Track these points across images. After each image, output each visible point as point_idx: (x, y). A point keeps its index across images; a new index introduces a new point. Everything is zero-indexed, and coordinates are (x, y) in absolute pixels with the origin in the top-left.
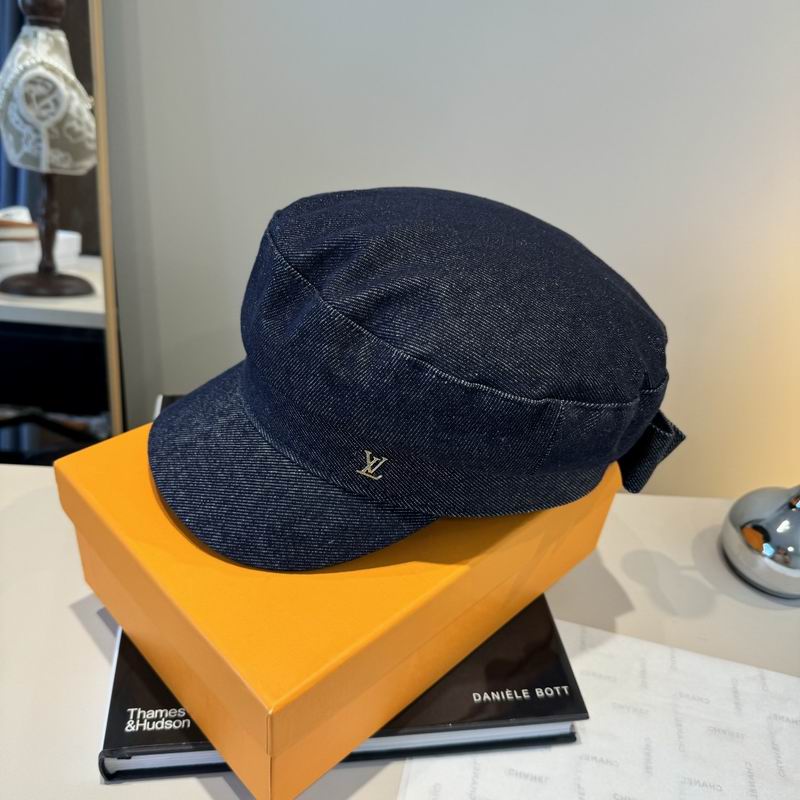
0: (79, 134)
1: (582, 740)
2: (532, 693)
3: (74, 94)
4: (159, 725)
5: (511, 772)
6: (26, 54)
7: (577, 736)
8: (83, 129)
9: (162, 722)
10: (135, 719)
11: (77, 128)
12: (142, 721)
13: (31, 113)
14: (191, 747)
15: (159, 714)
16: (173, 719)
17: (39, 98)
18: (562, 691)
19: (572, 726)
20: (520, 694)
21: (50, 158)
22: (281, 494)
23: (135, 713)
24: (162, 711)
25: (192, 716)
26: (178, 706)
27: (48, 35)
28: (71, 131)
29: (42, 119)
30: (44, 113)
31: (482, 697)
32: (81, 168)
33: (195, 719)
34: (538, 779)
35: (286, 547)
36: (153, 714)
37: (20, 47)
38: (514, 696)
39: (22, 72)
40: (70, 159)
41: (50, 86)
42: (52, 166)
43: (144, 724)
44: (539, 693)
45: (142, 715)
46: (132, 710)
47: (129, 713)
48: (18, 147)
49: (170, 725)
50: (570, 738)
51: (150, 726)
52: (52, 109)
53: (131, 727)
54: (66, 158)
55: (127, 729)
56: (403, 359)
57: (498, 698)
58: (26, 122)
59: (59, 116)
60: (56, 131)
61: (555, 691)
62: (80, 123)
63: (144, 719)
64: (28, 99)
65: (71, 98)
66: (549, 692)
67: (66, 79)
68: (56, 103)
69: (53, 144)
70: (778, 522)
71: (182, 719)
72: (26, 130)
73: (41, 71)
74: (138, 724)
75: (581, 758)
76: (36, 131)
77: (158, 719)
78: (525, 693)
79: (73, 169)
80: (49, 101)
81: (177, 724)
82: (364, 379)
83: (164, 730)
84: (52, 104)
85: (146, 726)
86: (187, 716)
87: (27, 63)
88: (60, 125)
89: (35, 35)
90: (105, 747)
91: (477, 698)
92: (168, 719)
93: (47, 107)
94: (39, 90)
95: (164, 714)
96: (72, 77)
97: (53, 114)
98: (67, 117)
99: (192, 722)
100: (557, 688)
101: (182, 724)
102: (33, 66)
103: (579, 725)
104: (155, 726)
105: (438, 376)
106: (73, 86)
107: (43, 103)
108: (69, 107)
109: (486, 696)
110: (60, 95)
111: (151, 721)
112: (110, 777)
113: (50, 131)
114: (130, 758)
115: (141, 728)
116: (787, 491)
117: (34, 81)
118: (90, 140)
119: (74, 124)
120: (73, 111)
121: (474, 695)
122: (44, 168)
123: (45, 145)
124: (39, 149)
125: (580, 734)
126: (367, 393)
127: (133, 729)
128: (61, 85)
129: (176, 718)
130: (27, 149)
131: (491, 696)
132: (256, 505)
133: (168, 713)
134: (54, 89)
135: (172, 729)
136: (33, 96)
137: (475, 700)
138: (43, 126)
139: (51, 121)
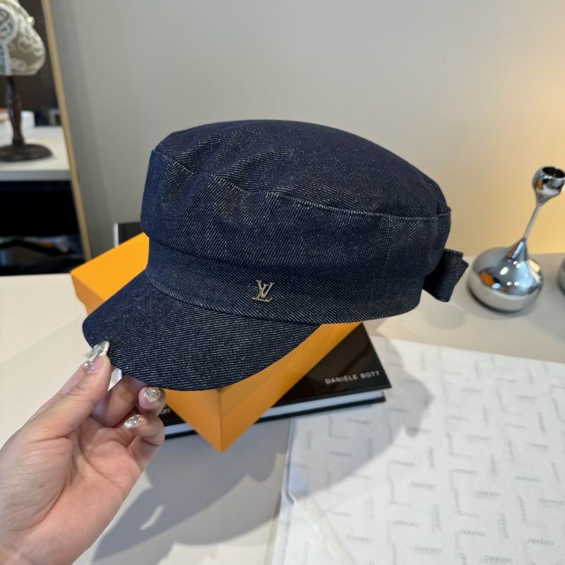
0: (28, 47)
1: (389, 400)
2: (359, 376)
3: (21, 17)
7: (385, 398)
8: (31, 42)
11: (27, 42)
18: (376, 374)
19: (383, 393)
20: (352, 377)
21: (11, 65)
22: (198, 331)
28: (23, 44)
30: (3, 34)
31: (331, 381)
32: (33, 69)
34: (366, 423)
35: (209, 369)
38: (349, 379)
40: (25, 65)
41: (5, 14)
42: (13, 70)
44: (363, 376)
50: (382, 400)
52: (8, 31)
54: (22, 64)
56: (274, 197)
57: (340, 380)
59: (14, 35)
60: (13, 46)
61: (372, 375)
62: (28, 38)
65: (20, 22)
66: (368, 375)
67: (14, 7)
68: (11, 26)
69: (12, 55)
70: (501, 268)
75: (389, 410)
78: (355, 377)
79: (28, 71)
80: (5, 25)
82: (248, 220)
84: (8, 27)
88: (15, 41)
91: (328, 381)
93: (4, 29)
96: (18, 5)
97: (9, 34)
98: (19, 34)
100: (373, 373)
103: (386, 392)
105: (302, 204)
106: (19, 12)
108: (19, 28)
109: (333, 380)
110: (12, 20)
113: (9, 46)
116: (506, 249)
118: (37, 50)
119: (24, 39)
120: (23, 30)
121: (326, 380)
122: (8, 72)
123: (7, 56)
124: (3, 60)
125: (387, 397)
126: (252, 229)
128: (12, 12)
131: (336, 380)
132: (180, 344)
134: (8, 16)
137: (327, 383)
138: (4, 44)
139: (10, 39)
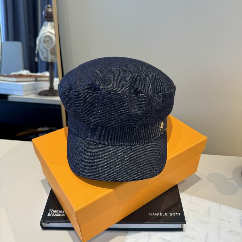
1: (185, 231)
2: (168, 214)
4: (57, 215)
5: (160, 238)
6: (45, 30)
7: (183, 229)
9: (58, 214)
10: (51, 212)
12: (52, 213)
13: (45, 46)
14: (64, 222)
15: (57, 212)
16: (61, 213)
17: (48, 41)
18: (178, 214)
19: (182, 226)
20: (164, 214)
21: (51, 58)
23: (51, 211)
24: (58, 211)
25: (66, 213)
26: (62, 210)
27: (51, 24)
29: (48, 47)
30: (49, 45)
31: (152, 214)
33: (66, 214)
36: (56, 211)
37: (44, 28)
38: (162, 215)
39: (43, 35)
41: (50, 38)
42: (51, 60)
43: (53, 214)
44: (171, 214)
45: (53, 212)
46: (50, 210)
47: (49, 211)
48: (43, 55)
49: (60, 215)
50: (181, 230)
51: (54, 215)
53: (49, 215)
55: (48, 215)
57: (157, 215)
58: (44, 48)
59: (53, 46)
60: (52, 50)
61: (176, 214)
63: (53, 213)
64: (44, 42)
66: (174, 214)
69: (52, 54)
71: (63, 214)
72: (44, 50)
73: (48, 34)
74: (51, 214)
75: (184, 236)
76: (47, 50)
77: (57, 213)
78: (166, 214)
80: (50, 42)
81: (62, 215)
83: (58, 216)
84: (51, 43)
85: (53, 215)
86: (65, 213)
87: (45, 32)
88: (53, 48)
89: (47, 24)
90: (41, 219)
91: (151, 214)
92: (60, 213)
93: (49, 44)
94: (48, 39)
95: (59, 212)
97: (51, 45)
98: (55, 46)
99: (66, 215)
100: (177, 213)
101: (63, 215)
102: (46, 33)
104: (56, 215)
107: (48, 43)
109: (153, 214)
110: (53, 40)
111: (55, 213)
112: (44, 228)
113: (51, 50)
114: (48, 223)
115: (52, 215)
117: (46, 37)
121: (150, 213)
122: (49, 61)
123: (49, 54)
124: (48, 55)
127: (50, 215)
128: (53, 37)
129: (62, 213)
130: (45, 55)
131: (155, 214)
133: (60, 212)
135: (60, 216)
136: (46, 41)
137: (150, 215)
138: (49, 49)
139: (51, 47)
